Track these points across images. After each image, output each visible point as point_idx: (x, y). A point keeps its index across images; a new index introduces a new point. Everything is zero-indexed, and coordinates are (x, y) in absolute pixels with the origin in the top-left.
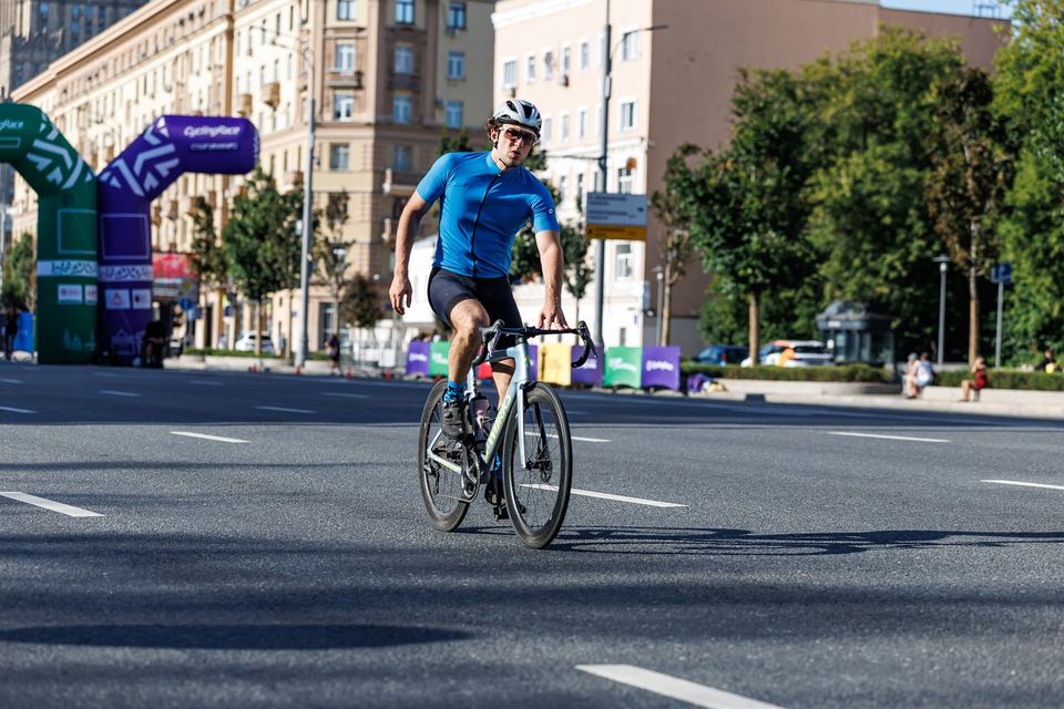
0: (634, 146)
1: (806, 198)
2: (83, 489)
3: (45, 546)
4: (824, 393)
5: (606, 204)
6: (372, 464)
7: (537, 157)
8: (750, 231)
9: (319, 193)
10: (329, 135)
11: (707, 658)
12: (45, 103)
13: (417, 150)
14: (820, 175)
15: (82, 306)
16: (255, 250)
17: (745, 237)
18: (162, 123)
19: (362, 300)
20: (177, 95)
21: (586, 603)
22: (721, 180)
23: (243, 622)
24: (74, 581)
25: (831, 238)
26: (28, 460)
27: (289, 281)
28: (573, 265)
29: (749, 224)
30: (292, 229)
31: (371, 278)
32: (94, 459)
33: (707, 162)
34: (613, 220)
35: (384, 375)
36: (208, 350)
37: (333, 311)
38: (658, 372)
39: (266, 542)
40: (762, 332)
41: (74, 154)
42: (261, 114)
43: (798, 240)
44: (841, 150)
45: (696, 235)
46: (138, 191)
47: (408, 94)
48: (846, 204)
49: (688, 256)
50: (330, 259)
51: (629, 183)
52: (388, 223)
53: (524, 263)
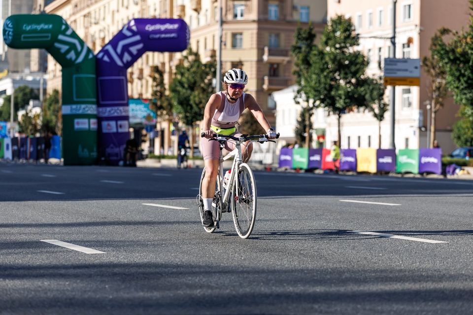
0: (411, 30)
2: (92, 237)
3: (72, 271)
5: (396, 65)
6: (261, 220)
7: (354, 38)
9: (226, 62)
10: (230, 28)
12: (65, 13)
13: (283, 36)
15: (89, 131)
16: (189, 97)
18: (132, 23)
19: (252, 124)
20: (142, 6)
21: (389, 300)
22: (464, 49)
24: (89, 291)
26: (60, 221)
28: (377, 101)
30: (210, 84)
32: (98, 220)
33: (455, 38)
34: (400, 74)
35: (266, 168)
36: (162, 156)
38: (428, 164)
39: (200, 267)
41: (82, 43)
42: (191, 17)
45: (449, 82)
46: (119, 63)
47: (277, 3)
49: (445, 95)
51: (409, 52)
52: (266, 79)
53: (347, 101)
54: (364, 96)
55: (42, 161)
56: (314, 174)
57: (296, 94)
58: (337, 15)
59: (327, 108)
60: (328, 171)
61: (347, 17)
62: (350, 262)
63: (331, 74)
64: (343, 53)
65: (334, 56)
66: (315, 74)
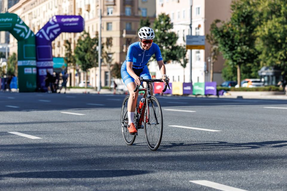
0: (200, 21)
1: (254, 35)
2: (35, 130)
3: (24, 148)
4: (261, 95)
5: (192, 39)
7: (170, 25)
8: (237, 46)
9: (104, 38)
10: (106, 20)
11: (230, 177)
12: (18, 13)
13: (133, 24)
14: (258, 28)
15: (32, 74)
16: (84, 56)
17: (236, 48)
18: (55, 18)
19: (117, 70)
20: (59, 9)
22: (228, 30)
23: (87, 170)
24: (34, 159)
25: (262, 47)
26: (18, 122)
27: (95, 65)
28: (182, 57)
29: (237, 44)
30: (95, 49)
31: (120, 64)
32: (38, 121)
33: (223, 25)
34: (194, 44)
35: (125, 93)
36: (71, 87)
37: (109, 74)
38: (209, 90)
39: (92, 145)
40: (241, 76)
41: (28, 28)
42: (85, 14)
43: (252, 48)
44: (264, 20)
45: (220, 48)
46: (48, 38)
47: (130, 7)
48: (267, 36)
49: (218, 54)
50: (108, 58)
51: (199, 32)
52: (125, 46)
53: (167, 57)
54: (176, 55)
55: (7, 90)
58: (161, 13)
60: (157, 94)
61: (166, 14)
63: (159, 44)
64: (165, 33)
65: (160, 34)
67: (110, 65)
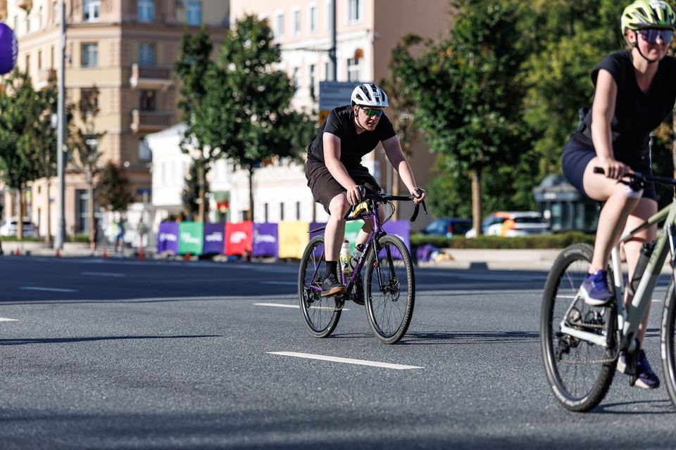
0: (360, 38)
1: (521, 80)
4: (543, 259)
5: (337, 92)
7: (272, 51)
8: (470, 113)
9: (71, 88)
10: (78, 35)
13: (161, 47)
14: (533, 60)
16: (15, 143)
17: (466, 119)
19: (114, 186)
22: (442, 67)
25: (544, 117)
27: (47, 170)
29: (469, 107)
30: (48, 122)
31: (122, 165)
33: (429, 50)
35: (136, 255)
37: (88, 197)
40: (484, 205)
42: (16, 17)
43: (514, 121)
44: (551, 36)
45: (420, 119)
48: (557, 85)
49: (415, 137)
50: (84, 149)
51: (357, 72)
52: (136, 114)
53: (263, 148)
54: (289, 141)
56: (213, 262)
57: (182, 137)
58: (245, 14)
59: (231, 160)
60: (235, 258)
61: (261, 18)
62: (272, 401)
63: (237, 107)
64: (256, 73)
65: (241, 78)
66: (212, 106)
67: (91, 169)
